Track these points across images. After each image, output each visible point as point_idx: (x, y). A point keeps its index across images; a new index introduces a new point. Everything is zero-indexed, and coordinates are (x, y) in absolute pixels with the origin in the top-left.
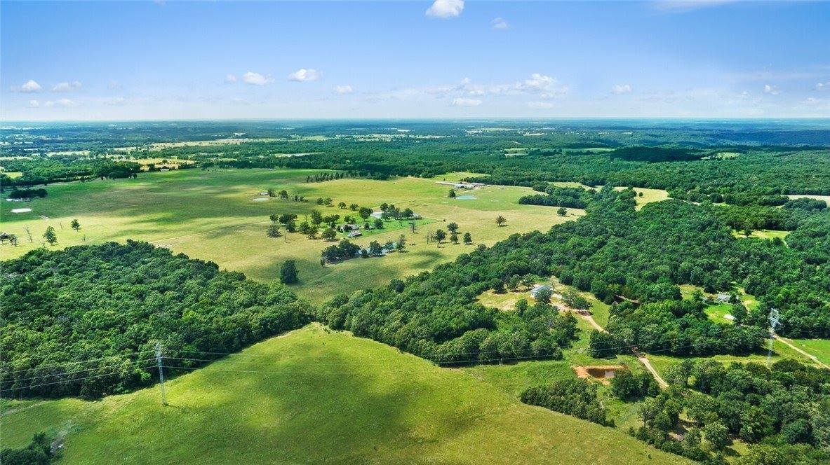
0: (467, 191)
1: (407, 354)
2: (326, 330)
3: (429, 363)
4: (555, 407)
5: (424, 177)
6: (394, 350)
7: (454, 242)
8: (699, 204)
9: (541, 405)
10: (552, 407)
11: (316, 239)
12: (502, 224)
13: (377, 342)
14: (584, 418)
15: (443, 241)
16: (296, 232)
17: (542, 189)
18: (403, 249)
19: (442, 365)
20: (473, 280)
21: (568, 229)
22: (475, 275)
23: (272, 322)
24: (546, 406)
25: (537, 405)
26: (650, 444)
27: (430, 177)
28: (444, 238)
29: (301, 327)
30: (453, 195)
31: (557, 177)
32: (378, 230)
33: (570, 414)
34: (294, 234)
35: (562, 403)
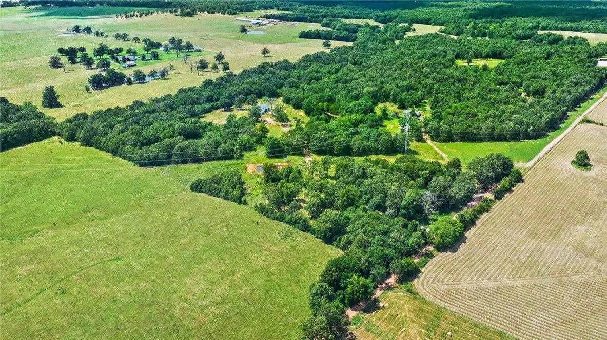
0: (261, 27)
1: (117, 158)
2: (60, 142)
3: (130, 164)
4: (210, 193)
5: (229, 14)
6: (108, 156)
7: (215, 71)
8: (455, 38)
9: (203, 192)
10: (209, 192)
11: (93, 69)
12: (267, 55)
13: (98, 150)
14: (227, 199)
15: (206, 70)
16: (78, 63)
17: (327, 25)
18: (165, 77)
19: (141, 165)
20: (207, 101)
21: (316, 58)
22: (209, 96)
23: (12, 135)
24: (205, 192)
25: (200, 192)
26: (264, 215)
27: (235, 14)
28: (206, 67)
29: (41, 140)
30: (244, 30)
31: (354, 14)
32: (154, 61)
33: (219, 197)
34: (75, 65)
35: (215, 189)
